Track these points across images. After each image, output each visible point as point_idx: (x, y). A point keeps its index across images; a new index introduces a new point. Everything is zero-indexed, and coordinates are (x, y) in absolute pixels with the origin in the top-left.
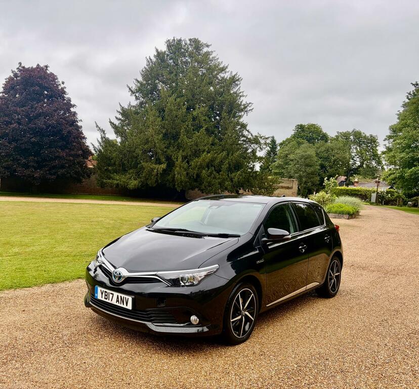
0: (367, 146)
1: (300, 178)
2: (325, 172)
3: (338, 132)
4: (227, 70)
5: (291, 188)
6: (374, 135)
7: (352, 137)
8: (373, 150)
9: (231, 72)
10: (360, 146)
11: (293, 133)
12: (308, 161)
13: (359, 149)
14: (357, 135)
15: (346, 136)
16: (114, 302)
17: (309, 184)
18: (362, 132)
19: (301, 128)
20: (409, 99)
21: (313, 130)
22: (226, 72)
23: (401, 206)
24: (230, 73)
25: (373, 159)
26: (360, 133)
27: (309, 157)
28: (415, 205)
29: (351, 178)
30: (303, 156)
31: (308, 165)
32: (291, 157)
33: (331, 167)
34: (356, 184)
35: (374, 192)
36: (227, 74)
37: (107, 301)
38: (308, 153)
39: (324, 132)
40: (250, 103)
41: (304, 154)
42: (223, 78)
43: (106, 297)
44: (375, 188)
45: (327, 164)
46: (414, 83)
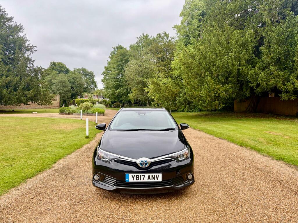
0: (89, 77)
1: (60, 94)
2: (73, 90)
3: (74, 68)
4: (12, 21)
5: (56, 100)
6: (92, 71)
7: (82, 72)
8: (92, 79)
9: (16, 22)
10: (86, 77)
11: (49, 66)
12: (64, 84)
13: (85, 78)
14: (84, 70)
15: (79, 71)
16: (146, 180)
17: (66, 97)
18: (87, 69)
19: (54, 64)
20: (112, 55)
21: (61, 65)
22: (11, 22)
23: (110, 108)
24: (14, 22)
25: (93, 84)
26: (86, 70)
27: (65, 82)
28: (115, 107)
29: (82, 94)
30: (61, 82)
31: (65, 87)
32: (53, 81)
33: (76, 88)
34: (86, 97)
35: (97, 101)
36: (12, 23)
37: (139, 181)
38: (64, 79)
39: (67, 68)
40: (35, 46)
41: (62, 80)
42: (9, 25)
43: (138, 179)
44: (98, 100)
45: (74, 86)
46: (114, 47)
